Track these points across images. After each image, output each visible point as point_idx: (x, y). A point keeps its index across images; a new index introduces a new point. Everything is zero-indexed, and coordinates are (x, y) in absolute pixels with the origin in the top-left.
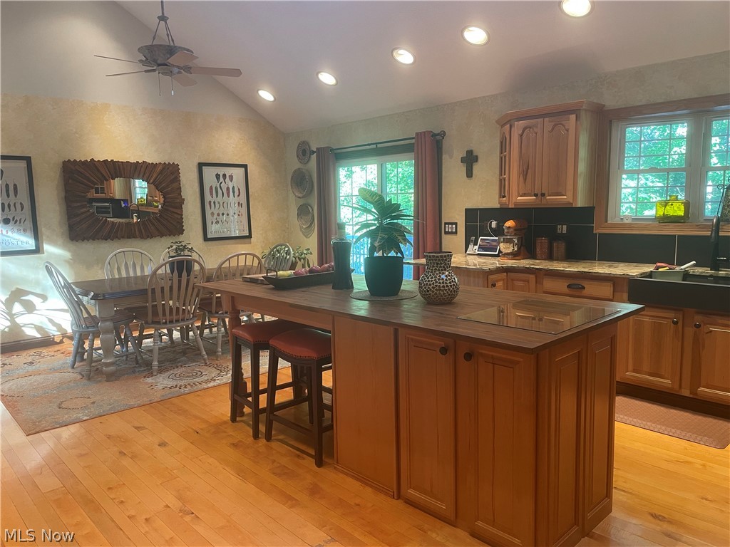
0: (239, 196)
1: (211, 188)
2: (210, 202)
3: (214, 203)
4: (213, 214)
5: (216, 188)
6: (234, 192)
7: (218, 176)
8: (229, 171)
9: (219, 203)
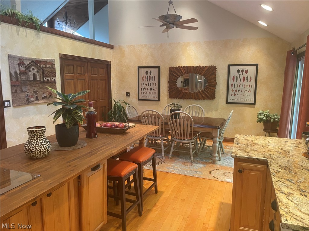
0: (250, 81)
1: (234, 77)
2: (232, 84)
3: (235, 85)
4: (233, 91)
5: (237, 77)
6: (247, 79)
7: (238, 71)
8: (245, 68)
9: (237, 85)
